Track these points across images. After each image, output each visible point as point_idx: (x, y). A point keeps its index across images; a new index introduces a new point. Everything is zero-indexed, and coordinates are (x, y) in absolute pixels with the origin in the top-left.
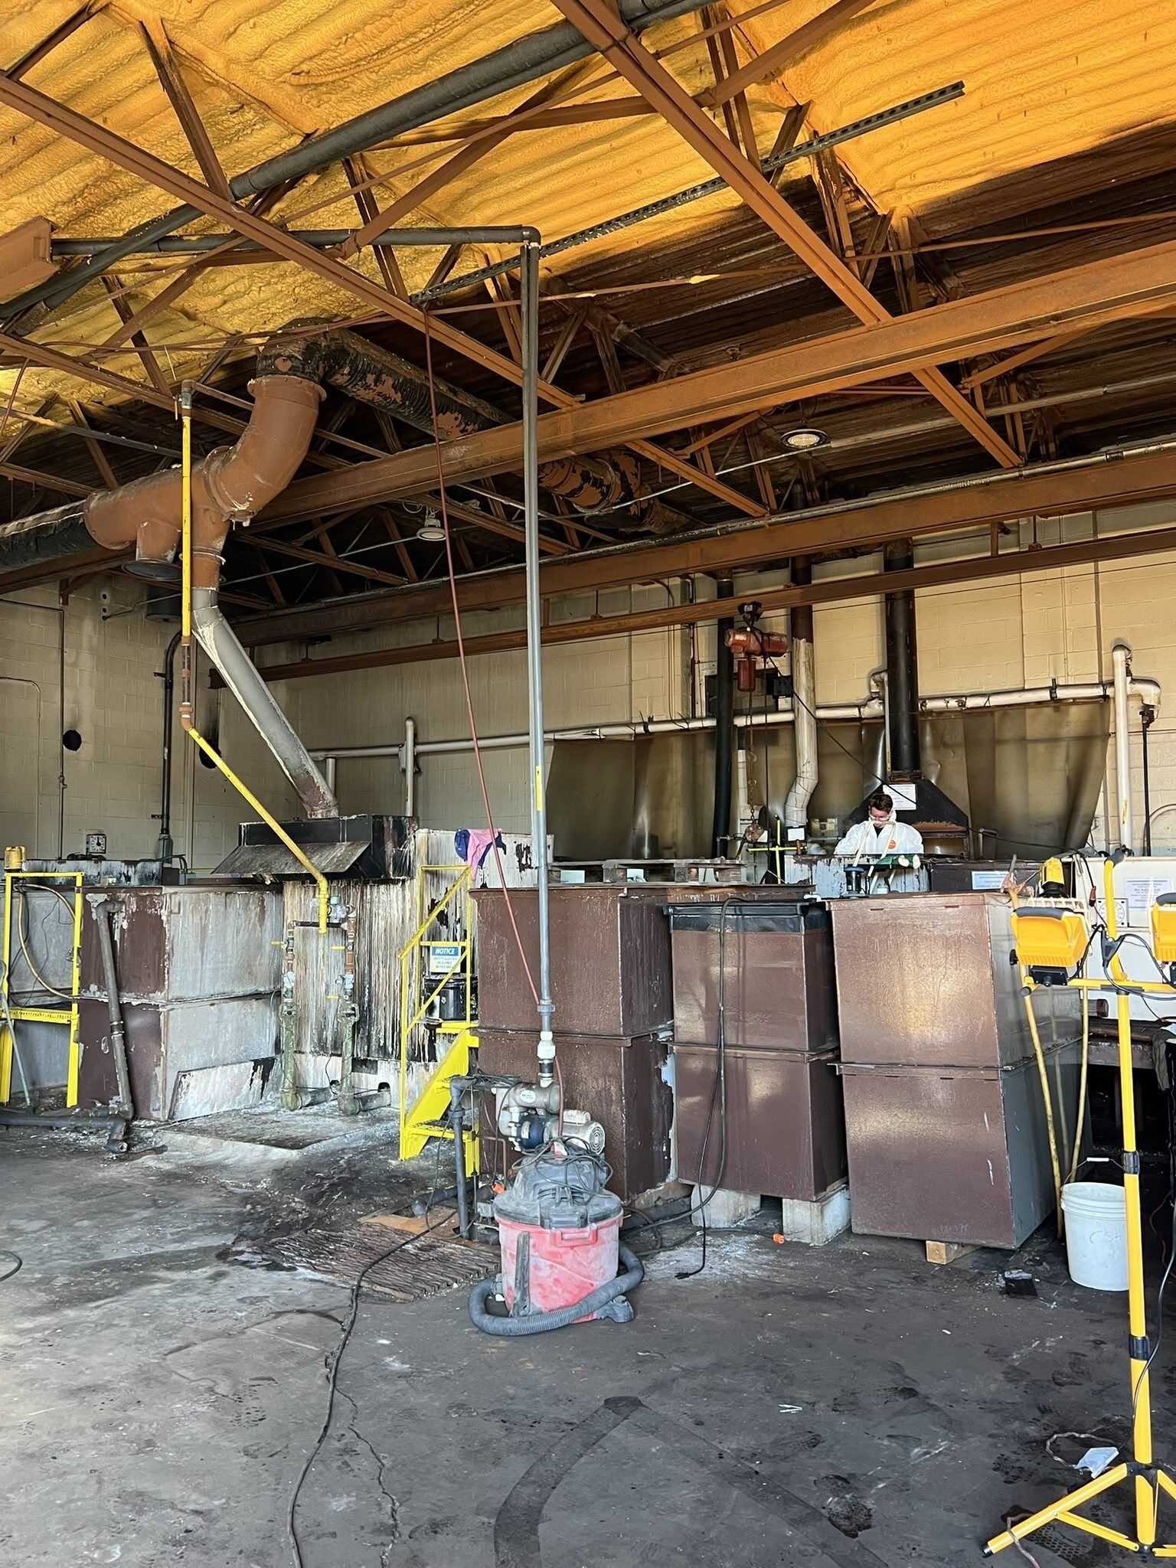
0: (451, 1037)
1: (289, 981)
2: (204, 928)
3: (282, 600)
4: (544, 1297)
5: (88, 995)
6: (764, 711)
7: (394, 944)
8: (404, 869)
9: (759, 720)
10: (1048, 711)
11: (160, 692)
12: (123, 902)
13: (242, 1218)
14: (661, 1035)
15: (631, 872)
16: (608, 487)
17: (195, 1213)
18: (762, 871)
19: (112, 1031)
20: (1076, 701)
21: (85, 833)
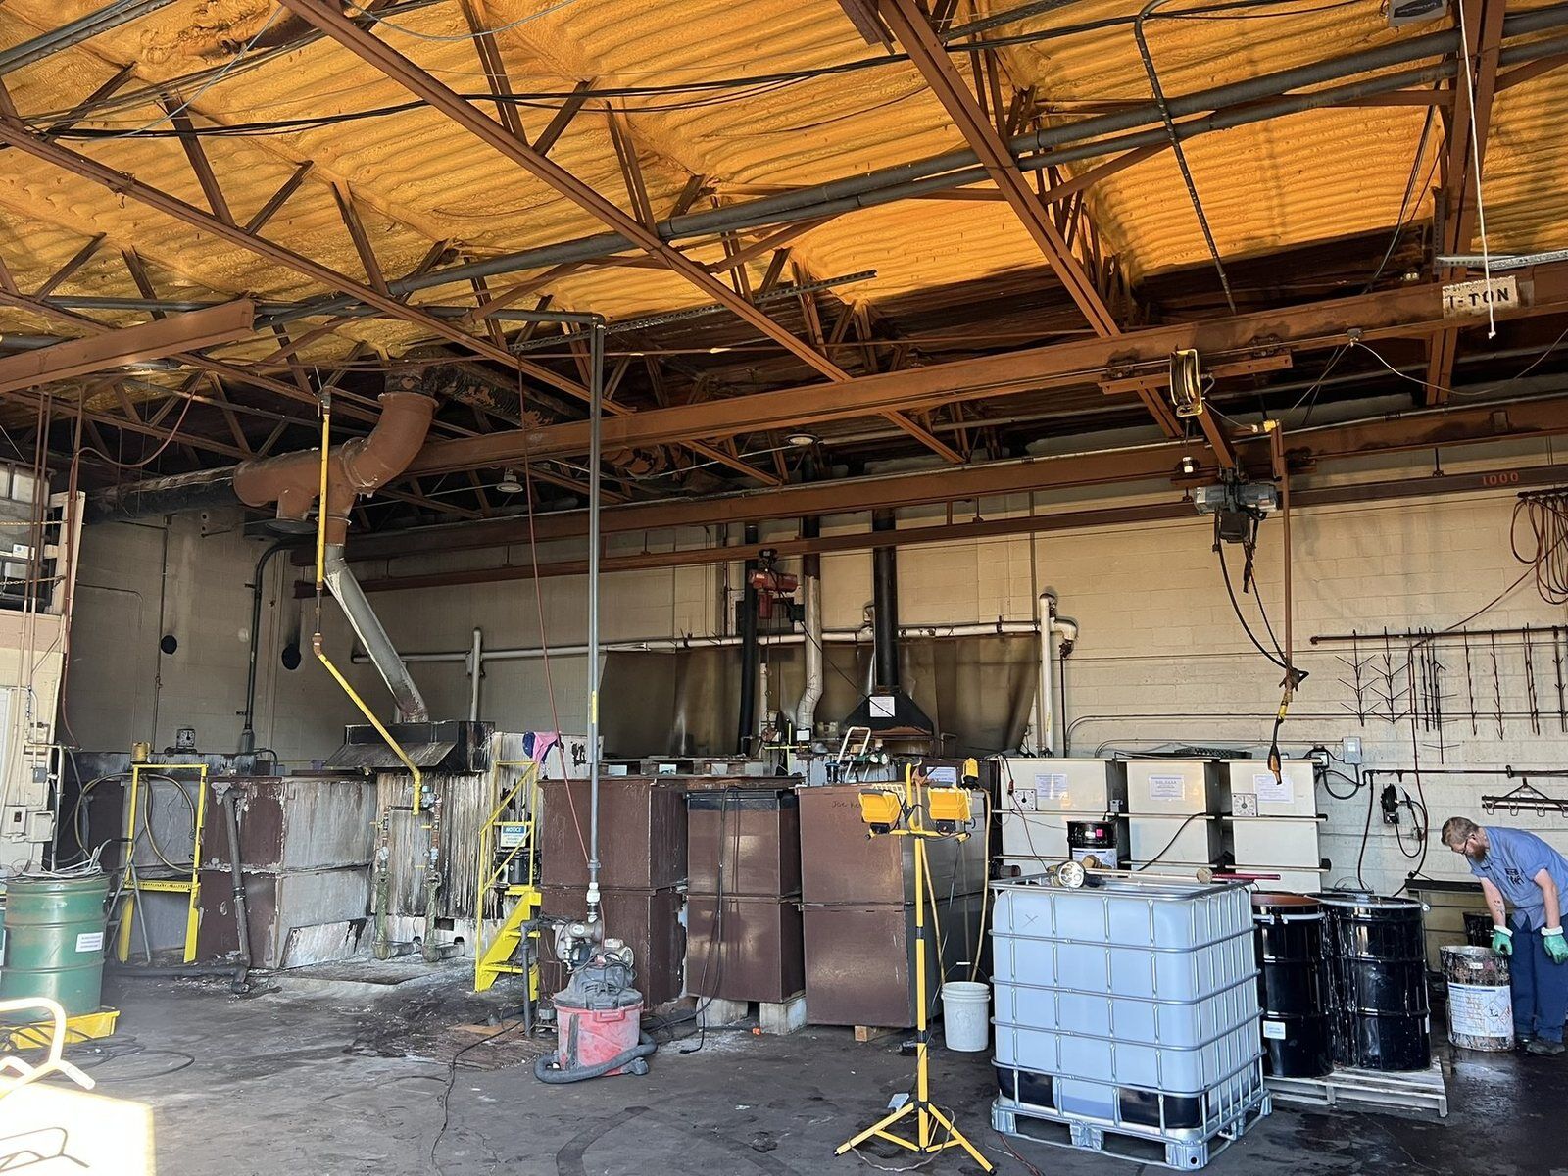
0: (515, 898)
1: (382, 854)
2: (313, 812)
3: (368, 525)
4: (588, 1058)
5: (210, 867)
6: (780, 633)
7: (472, 826)
8: (482, 764)
9: (775, 640)
10: (996, 641)
11: (249, 602)
12: (245, 790)
13: (357, 1030)
14: (679, 889)
15: (662, 768)
16: (655, 460)
17: (318, 1028)
18: (776, 765)
19: (235, 896)
20: (1016, 635)
21: (177, 728)
